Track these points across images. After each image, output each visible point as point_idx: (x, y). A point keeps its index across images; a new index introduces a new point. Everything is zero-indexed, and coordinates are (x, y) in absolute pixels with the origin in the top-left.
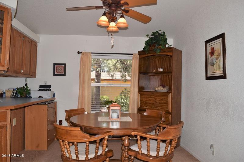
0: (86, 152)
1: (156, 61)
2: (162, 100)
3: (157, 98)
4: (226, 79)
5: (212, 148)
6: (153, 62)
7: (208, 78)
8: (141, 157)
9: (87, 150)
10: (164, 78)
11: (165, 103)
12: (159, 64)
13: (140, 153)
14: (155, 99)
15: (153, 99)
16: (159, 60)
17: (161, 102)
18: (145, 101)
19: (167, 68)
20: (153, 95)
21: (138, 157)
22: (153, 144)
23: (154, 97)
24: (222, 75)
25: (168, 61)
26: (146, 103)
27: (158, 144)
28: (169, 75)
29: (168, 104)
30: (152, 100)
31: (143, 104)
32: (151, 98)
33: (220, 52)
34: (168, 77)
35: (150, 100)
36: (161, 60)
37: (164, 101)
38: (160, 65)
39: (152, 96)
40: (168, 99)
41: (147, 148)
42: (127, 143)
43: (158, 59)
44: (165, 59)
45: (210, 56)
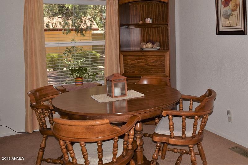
0: (114, 151)
1: (139, 7)
2: (156, 61)
3: (148, 59)
4: (247, 34)
5: (229, 114)
6: (135, 9)
7: (220, 33)
8: (175, 142)
9: (115, 147)
10: (152, 32)
11: (160, 65)
12: (143, 12)
13: (172, 136)
14: (146, 61)
15: (143, 61)
16: (143, 6)
17: (155, 64)
18: (131, 64)
19: (155, 17)
20: (143, 56)
21: (170, 142)
22: (177, 122)
23: (144, 59)
24: (242, 29)
25: (156, 8)
26: (132, 67)
27: (183, 121)
28: (158, 28)
29: (164, 66)
30: (141, 62)
31: (128, 69)
32: (140, 59)
33: (238, 3)
34: (156, 30)
35: (139, 62)
36: (145, 6)
37: (159, 63)
38: (145, 13)
39: (141, 57)
40: (164, 60)
41: (182, 128)
42: (138, 126)
43: (141, 6)
44: (152, 5)
45: (223, 6)
